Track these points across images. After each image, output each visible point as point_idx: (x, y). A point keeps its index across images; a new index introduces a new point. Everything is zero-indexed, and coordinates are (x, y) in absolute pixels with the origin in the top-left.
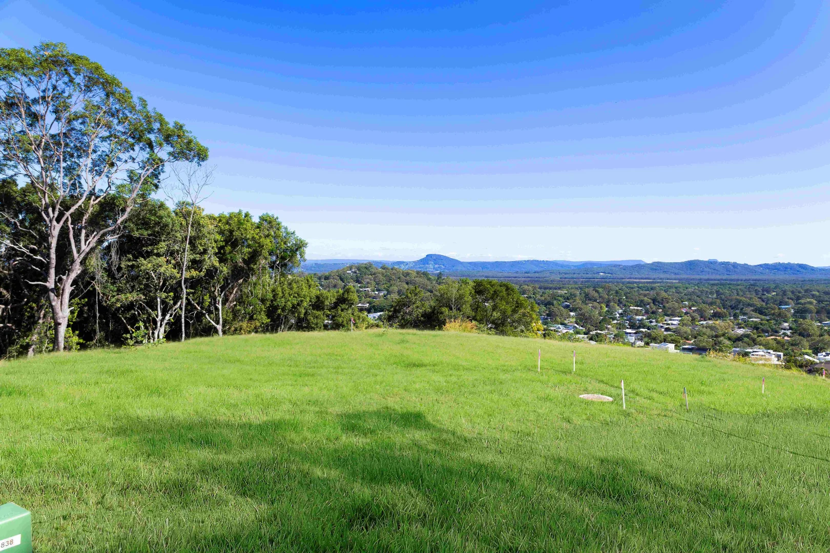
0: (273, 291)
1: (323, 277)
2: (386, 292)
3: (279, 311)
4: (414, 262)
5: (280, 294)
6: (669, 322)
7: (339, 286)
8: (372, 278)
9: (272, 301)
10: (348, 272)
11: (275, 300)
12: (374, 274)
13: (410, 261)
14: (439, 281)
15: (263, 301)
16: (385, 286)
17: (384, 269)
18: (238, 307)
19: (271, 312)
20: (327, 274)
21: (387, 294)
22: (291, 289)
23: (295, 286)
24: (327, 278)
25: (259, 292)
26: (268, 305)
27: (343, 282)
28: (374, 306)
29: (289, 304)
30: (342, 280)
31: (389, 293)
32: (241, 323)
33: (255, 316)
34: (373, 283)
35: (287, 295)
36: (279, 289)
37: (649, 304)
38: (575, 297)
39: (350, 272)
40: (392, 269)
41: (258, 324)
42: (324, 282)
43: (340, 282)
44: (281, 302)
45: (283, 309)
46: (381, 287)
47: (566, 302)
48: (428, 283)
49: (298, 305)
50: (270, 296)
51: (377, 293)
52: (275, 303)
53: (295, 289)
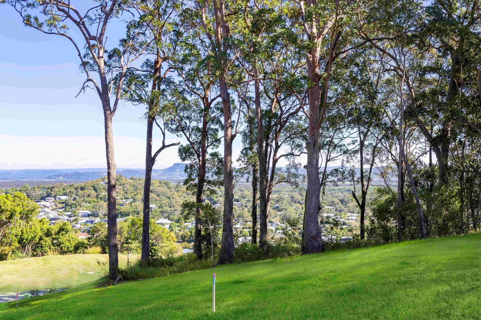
0: (22, 231)
1: (80, 187)
2: (132, 200)
3: (25, 241)
4: (163, 170)
5: (25, 232)
6: (350, 218)
7: (92, 196)
8: (122, 188)
9: (21, 236)
10: (101, 183)
11: (22, 235)
12: (123, 185)
13: (160, 169)
14: (177, 189)
15: (16, 236)
16: (132, 194)
17: (132, 179)
18: (3, 240)
19: (20, 241)
20: (83, 185)
21: (133, 202)
22: (31, 229)
23: (33, 227)
24: (82, 189)
25: (14, 232)
26: (19, 238)
27: (96, 192)
28: (121, 212)
29: (30, 237)
30: (95, 190)
31: (134, 200)
32: (5, 248)
33: (12, 244)
34: (123, 192)
35: (29, 233)
36: (25, 230)
37: (338, 204)
38: (283, 200)
39: (103, 183)
40: (139, 180)
41: (14, 248)
42: (80, 192)
43: (93, 192)
44: (25, 236)
45: (27, 240)
46: (129, 196)
47: (276, 204)
48: (168, 191)
49: (35, 237)
50: (20, 233)
51: (124, 200)
52: (22, 237)
53: (33, 229)
